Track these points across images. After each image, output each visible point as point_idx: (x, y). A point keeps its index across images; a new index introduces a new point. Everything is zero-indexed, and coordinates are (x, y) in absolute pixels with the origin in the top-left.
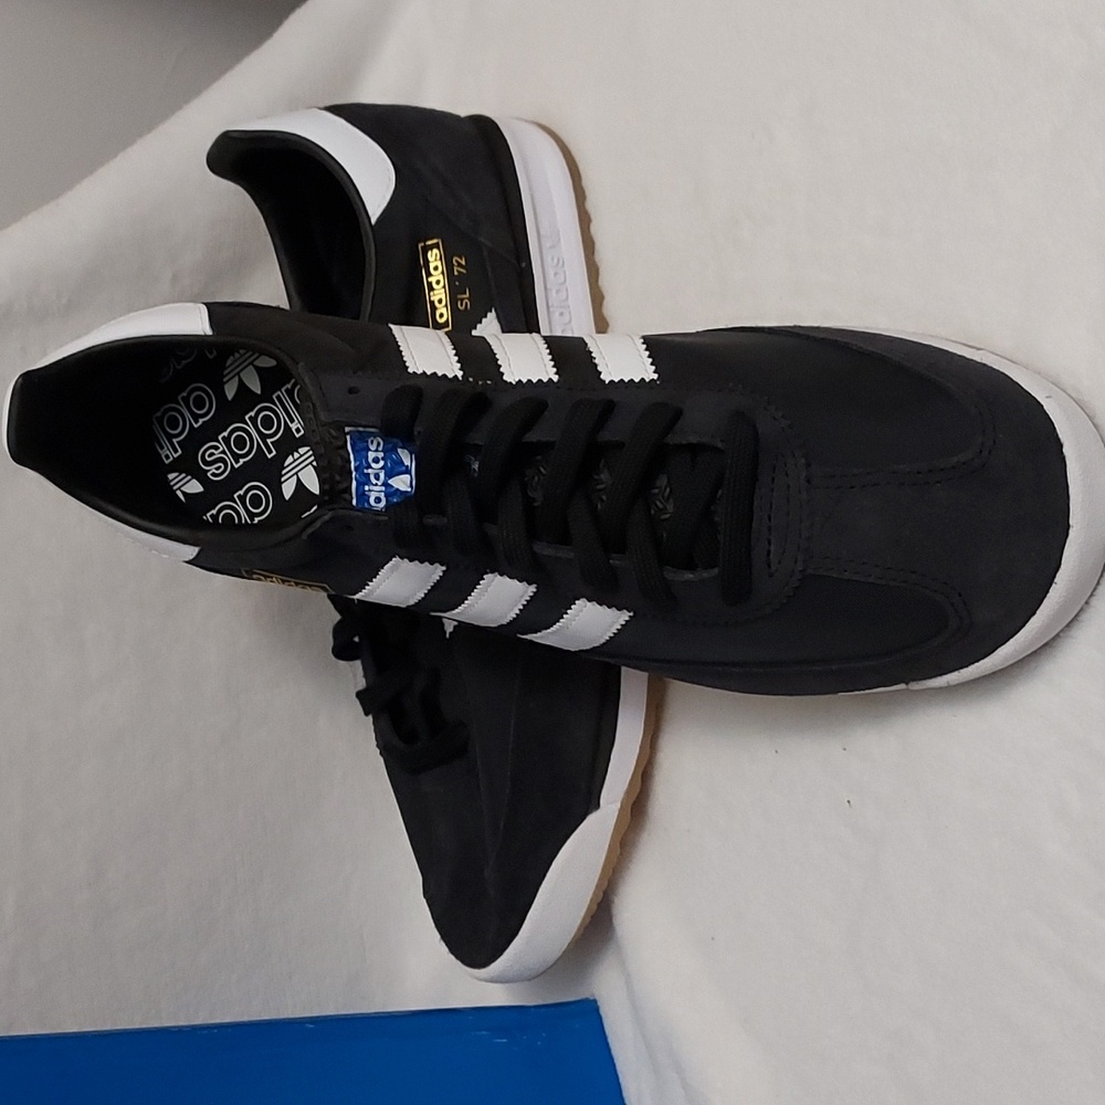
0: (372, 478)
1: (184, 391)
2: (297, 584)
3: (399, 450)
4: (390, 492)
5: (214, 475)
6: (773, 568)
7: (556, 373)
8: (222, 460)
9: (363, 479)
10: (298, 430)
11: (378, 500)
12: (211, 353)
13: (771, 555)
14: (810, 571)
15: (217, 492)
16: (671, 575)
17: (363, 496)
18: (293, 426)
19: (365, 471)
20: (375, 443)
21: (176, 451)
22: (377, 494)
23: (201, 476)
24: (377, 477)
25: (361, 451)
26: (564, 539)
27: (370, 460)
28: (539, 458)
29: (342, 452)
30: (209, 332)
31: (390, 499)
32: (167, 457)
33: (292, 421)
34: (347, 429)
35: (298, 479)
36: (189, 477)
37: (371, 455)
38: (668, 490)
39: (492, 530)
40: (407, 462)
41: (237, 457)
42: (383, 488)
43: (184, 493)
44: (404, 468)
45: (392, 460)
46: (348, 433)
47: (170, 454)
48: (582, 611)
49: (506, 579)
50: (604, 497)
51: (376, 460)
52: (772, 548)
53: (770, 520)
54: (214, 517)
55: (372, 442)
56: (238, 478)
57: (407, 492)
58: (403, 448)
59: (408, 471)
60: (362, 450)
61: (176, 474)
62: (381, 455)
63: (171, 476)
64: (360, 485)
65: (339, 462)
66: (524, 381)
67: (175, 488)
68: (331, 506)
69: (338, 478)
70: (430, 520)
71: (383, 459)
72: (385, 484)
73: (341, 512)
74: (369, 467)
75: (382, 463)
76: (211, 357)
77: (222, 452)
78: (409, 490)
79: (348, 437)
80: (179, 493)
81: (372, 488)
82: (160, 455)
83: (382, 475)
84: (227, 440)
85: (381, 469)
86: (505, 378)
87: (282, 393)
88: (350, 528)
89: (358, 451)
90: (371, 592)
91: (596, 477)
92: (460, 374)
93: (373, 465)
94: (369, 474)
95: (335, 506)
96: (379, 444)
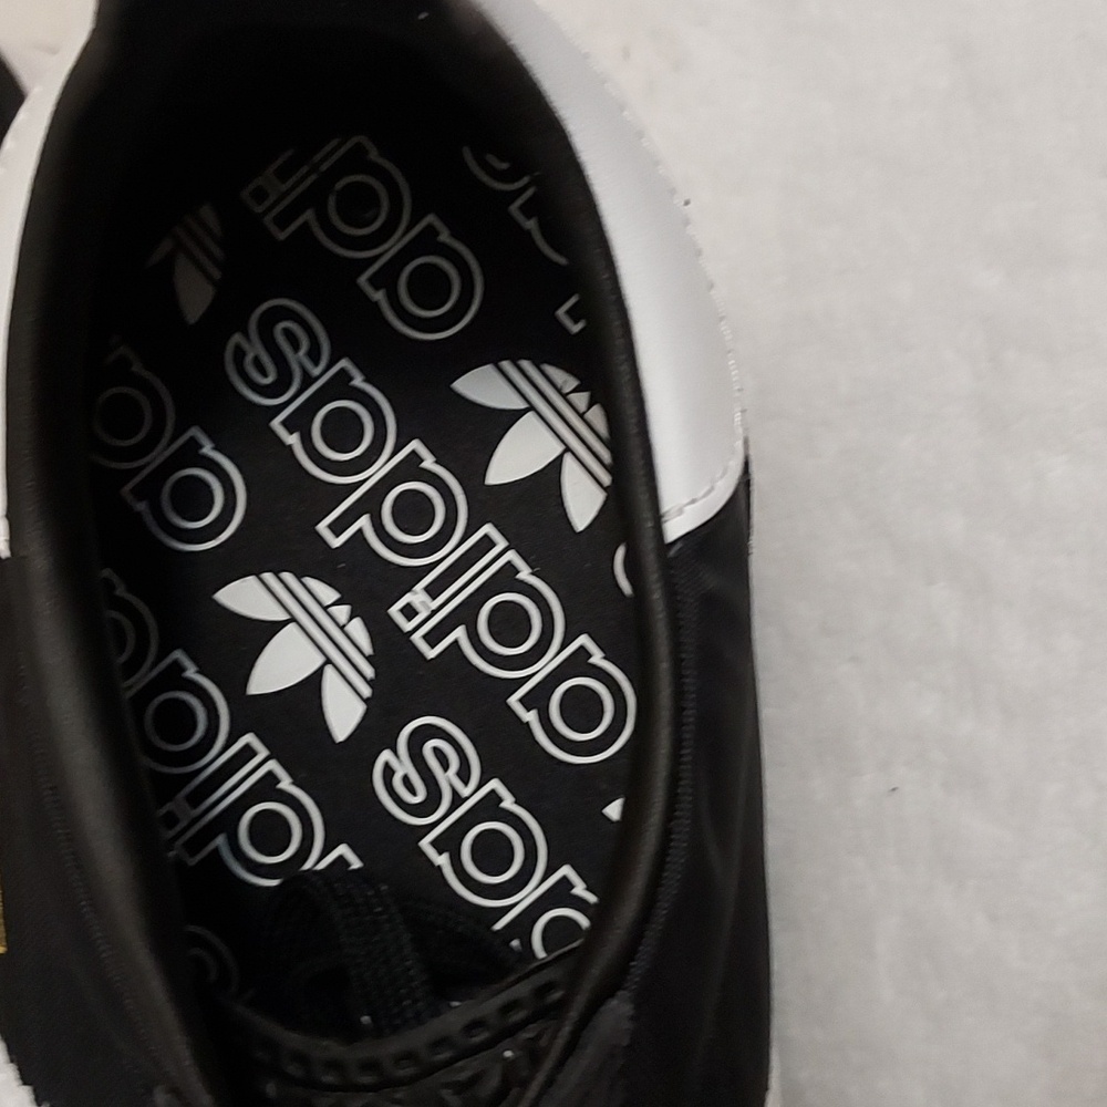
10: (409, 612)
12: (574, 314)
18: (417, 597)
33: (433, 591)
35: (280, 625)
76: (561, 312)
80: (166, 246)
87: (503, 554)
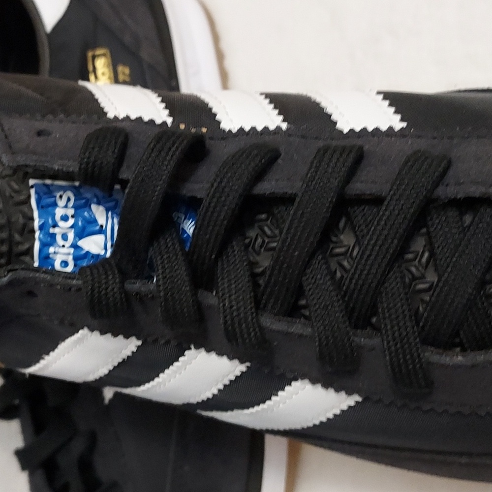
0: (59, 238)
3: (93, 207)
4: (80, 256)
7: (284, 121)
9: (48, 239)
11: (65, 264)
16: (433, 356)
17: (46, 258)
19: (52, 230)
20: (65, 198)
22: (64, 258)
24: (65, 237)
25: (47, 207)
26: (293, 311)
27: (57, 217)
28: (264, 216)
29: (25, 208)
31: (79, 262)
34: (32, 182)
37: (59, 212)
38: (426, 255)
39: (210, 299)
40: (101, 220)
42: (72, 250)
44: (98, 228)
45: (84, 219)
46: (32, 187)
48: (297, 393)
49: (213, 356)
50: (345, 263)
51: (65, 218)
55: (61, 197)
57: (98, 256)
58: (99, 203)
59: (101, 231)
60: (49, 205)
64: (45, 245)
65: (21, 220)
66: (247, 129)
68: (9, 267)
69: (17, 237)
70: (136, 286)
71: (73, 216)
72: (75, 246)
73: (22, 274)
74: (55, 225)
75: (71, 221)
78: (102, 253)
79: (33, 191)
81: (57, 249)
83: (71, 235)
85: (70, 228)
86: (223, 126)
88: (31, 294)
89: (42, 207)
90: (46, 366)
91: (334, 239)
92: (169, 121)
93: (61, 224)
94: (55, 234)
95: (17, 267)
96: (69, 200)
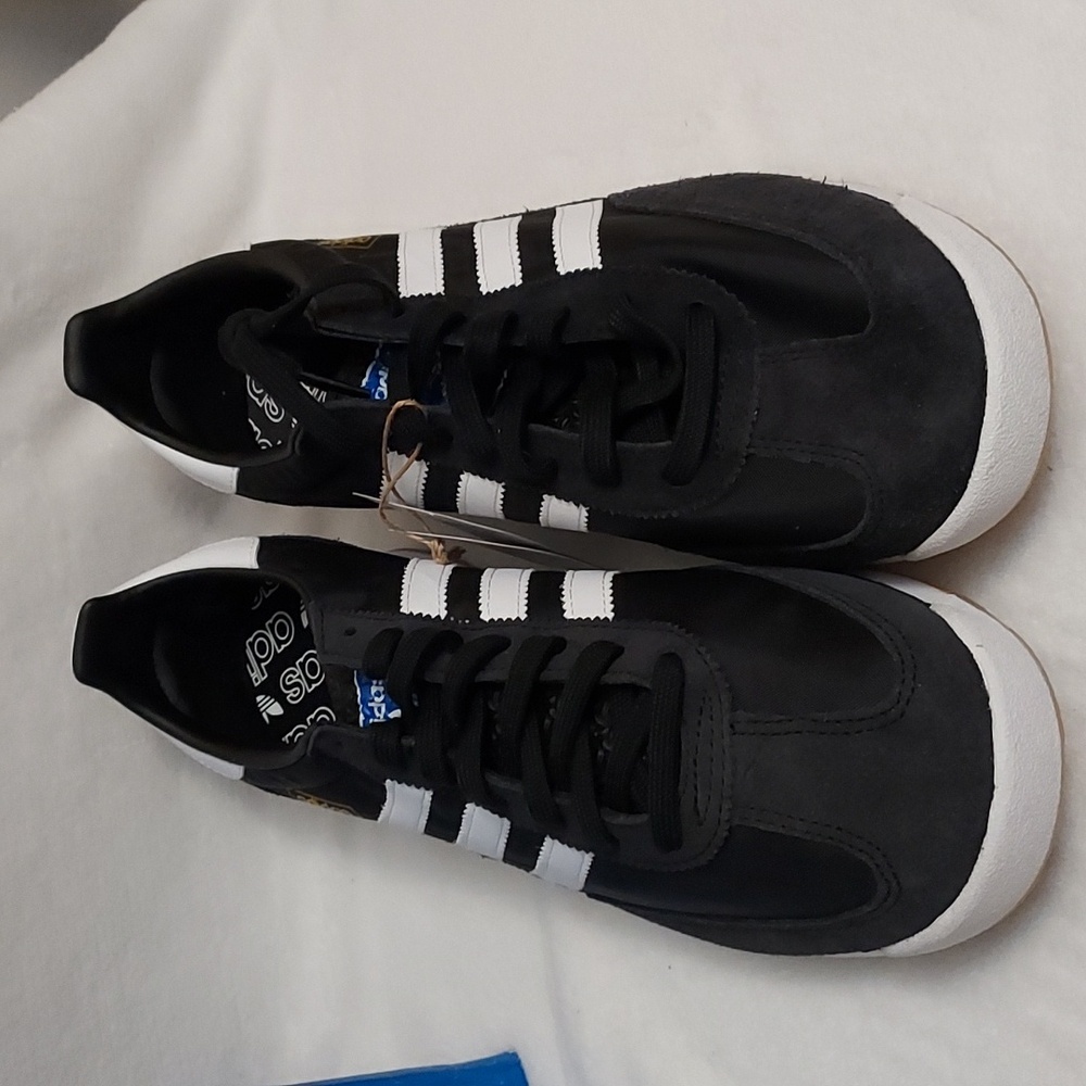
0: (376, 710)
1: (270, 618)
2: (330, 806)
5: (292, 698)
6: (701, 815)
8: (297, 684)
9: (368, 713)
13: (699, 804)
14: (736, 822)
15: (294, 714)
16: (609, 817)
19: (370, 704)
21: (263, 675)
23: (281, 698)
24: (379, 710)
25: (366, 686)
27: (373, 693)
29: (351, 686)
30: (257, 567)
32: (256, 680)
36: (272, 700)
37: (374, 689)
41: (310, 682)
43: (268, 715)
47: (257, 676)
51: (378, 695)
52: (699, 796)
53: (695, 764)
54: (291, 739)
56: (311, 702)
60: (366, 684)
61: (263, 697)
62: (382, 689)
63: (259, 698)
64: (366, 717)
67: (262, 709)
69: (349, 711)
71: (383, 693)
74: (373, 701)
75: (382, 697)
77: (299, 677)
79: (355, 673)
80: (265, 715)
82: (251, 679)
83: (383, 710)
84: (302, 665)
85: (382, 702)
86: (482, 617)
89: (362, 686)
92: (444, 613)
93: (376, 699)
94: (372, 708)
